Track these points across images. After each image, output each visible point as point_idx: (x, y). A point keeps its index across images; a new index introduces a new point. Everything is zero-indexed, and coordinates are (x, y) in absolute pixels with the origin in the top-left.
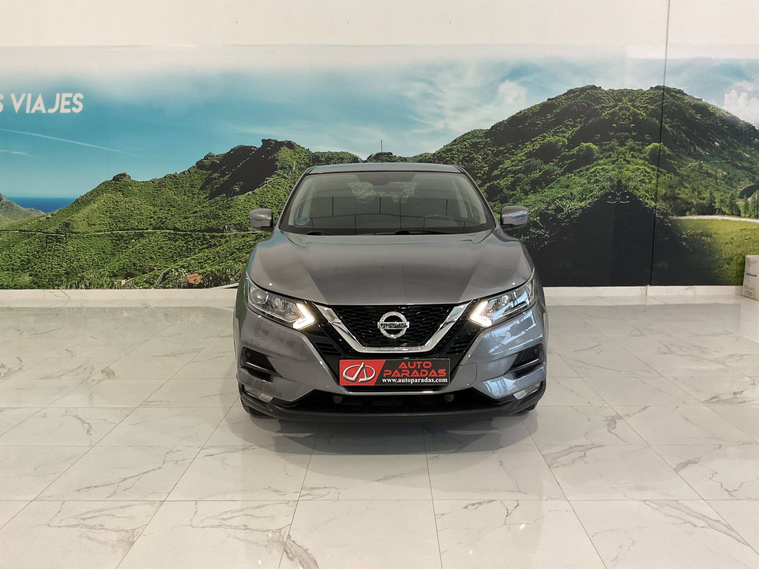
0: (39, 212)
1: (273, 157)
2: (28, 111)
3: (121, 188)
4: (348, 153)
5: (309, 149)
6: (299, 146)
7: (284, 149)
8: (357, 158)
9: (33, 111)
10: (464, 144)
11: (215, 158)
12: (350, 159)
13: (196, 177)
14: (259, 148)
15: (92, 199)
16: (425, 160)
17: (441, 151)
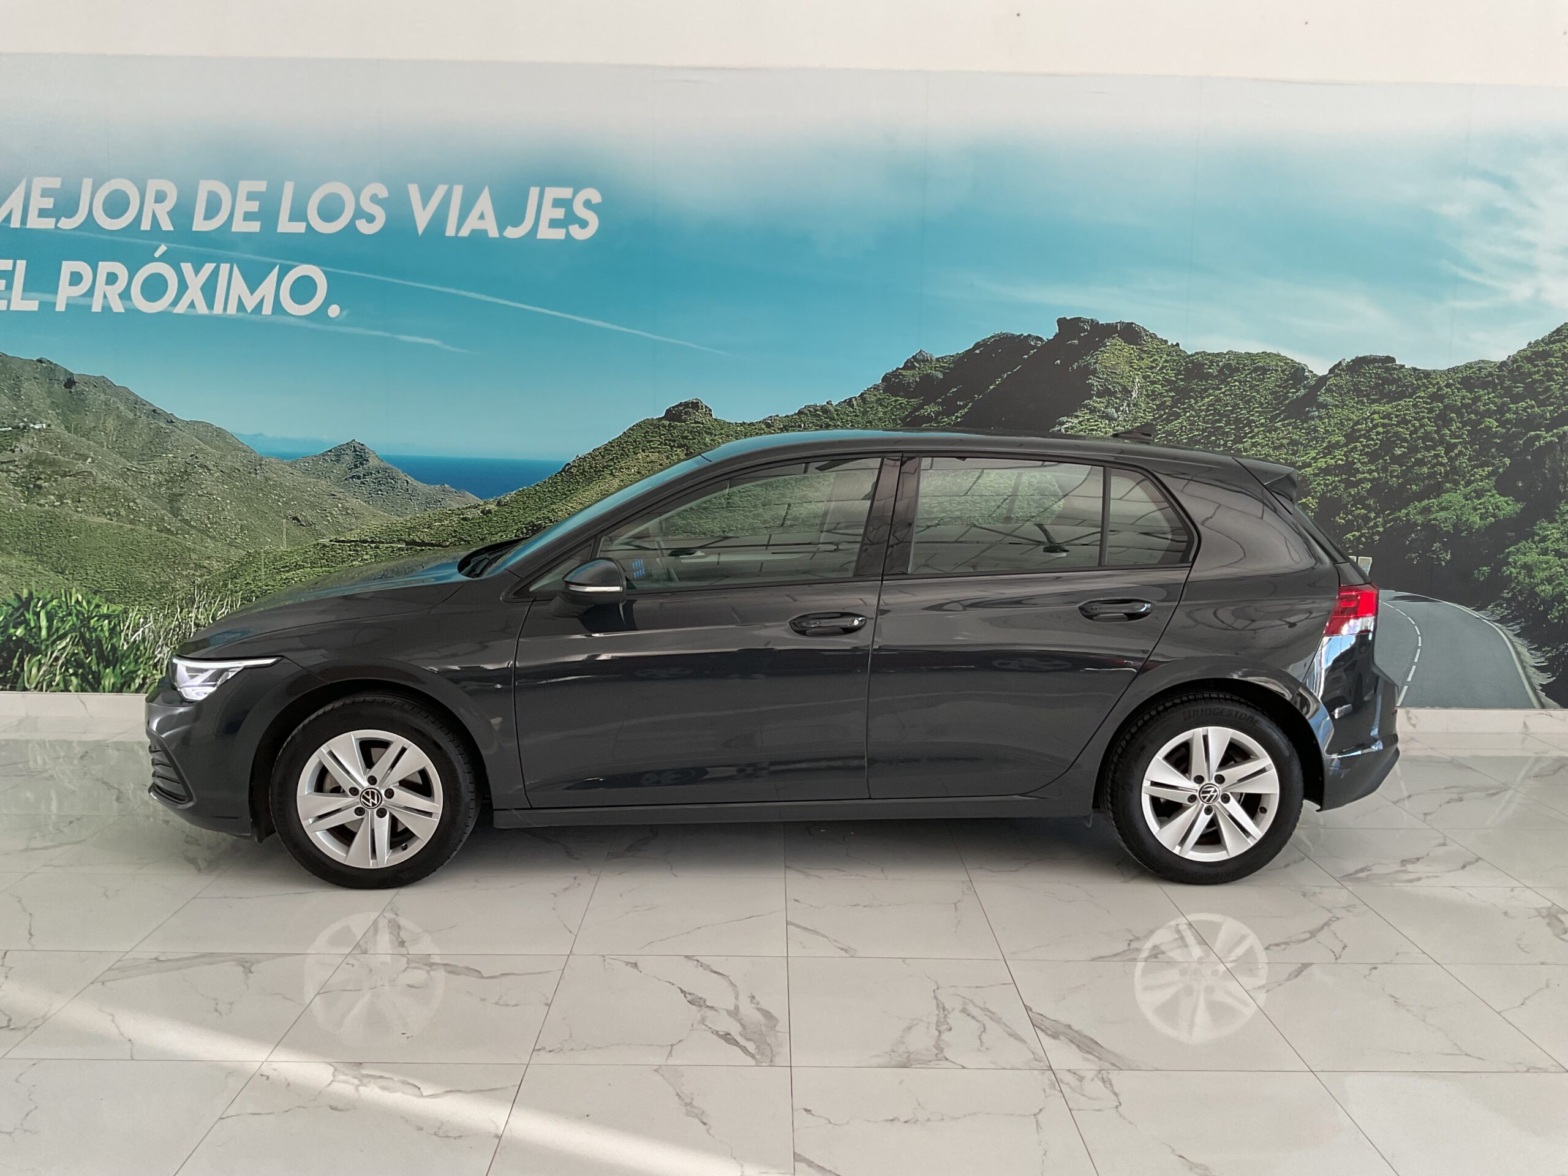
0: (464, 497)
1: (1082, 363)
2: (450, 231)
3: (686, 437)
4: (1279, 355)
5: (1178, 344)
6: (1153, 337)
7: (1115, 343)
8: (1304, 370)
9: (465, 232)
11: (933, 363)
12: (1283, 371)
13: (881, 415)
14: (1049, 341)
15: (607, 467)
16: (1480, 378)
17: (1520, 356)
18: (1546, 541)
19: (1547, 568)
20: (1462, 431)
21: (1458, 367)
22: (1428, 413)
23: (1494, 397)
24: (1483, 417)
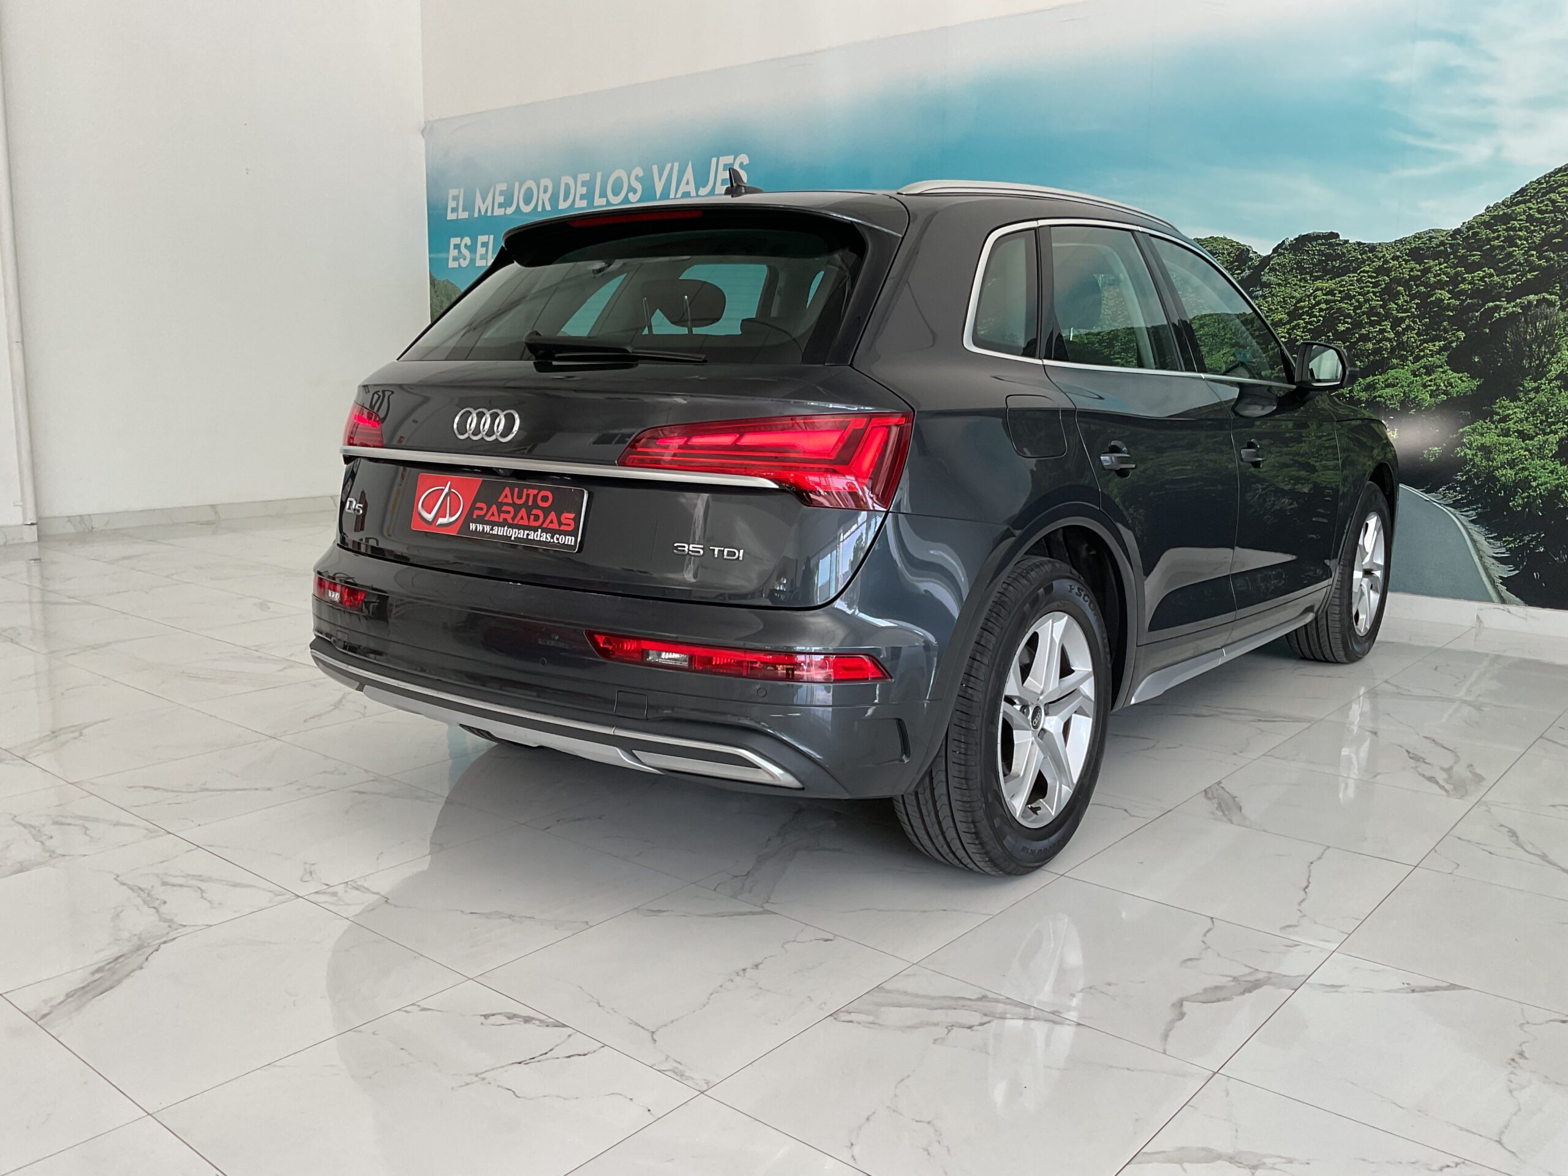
2: (672, 195)
9: (679, 194)
10: (1549, 199)
16: (1428, 248)
17: (1477, 222)
18: (1508, 421)
19: (1509, 450)
20: (1410, 305)
21: (1406, 238)
22: (1372, 288)
23: (1446, 267)
24: (1435, 290)
